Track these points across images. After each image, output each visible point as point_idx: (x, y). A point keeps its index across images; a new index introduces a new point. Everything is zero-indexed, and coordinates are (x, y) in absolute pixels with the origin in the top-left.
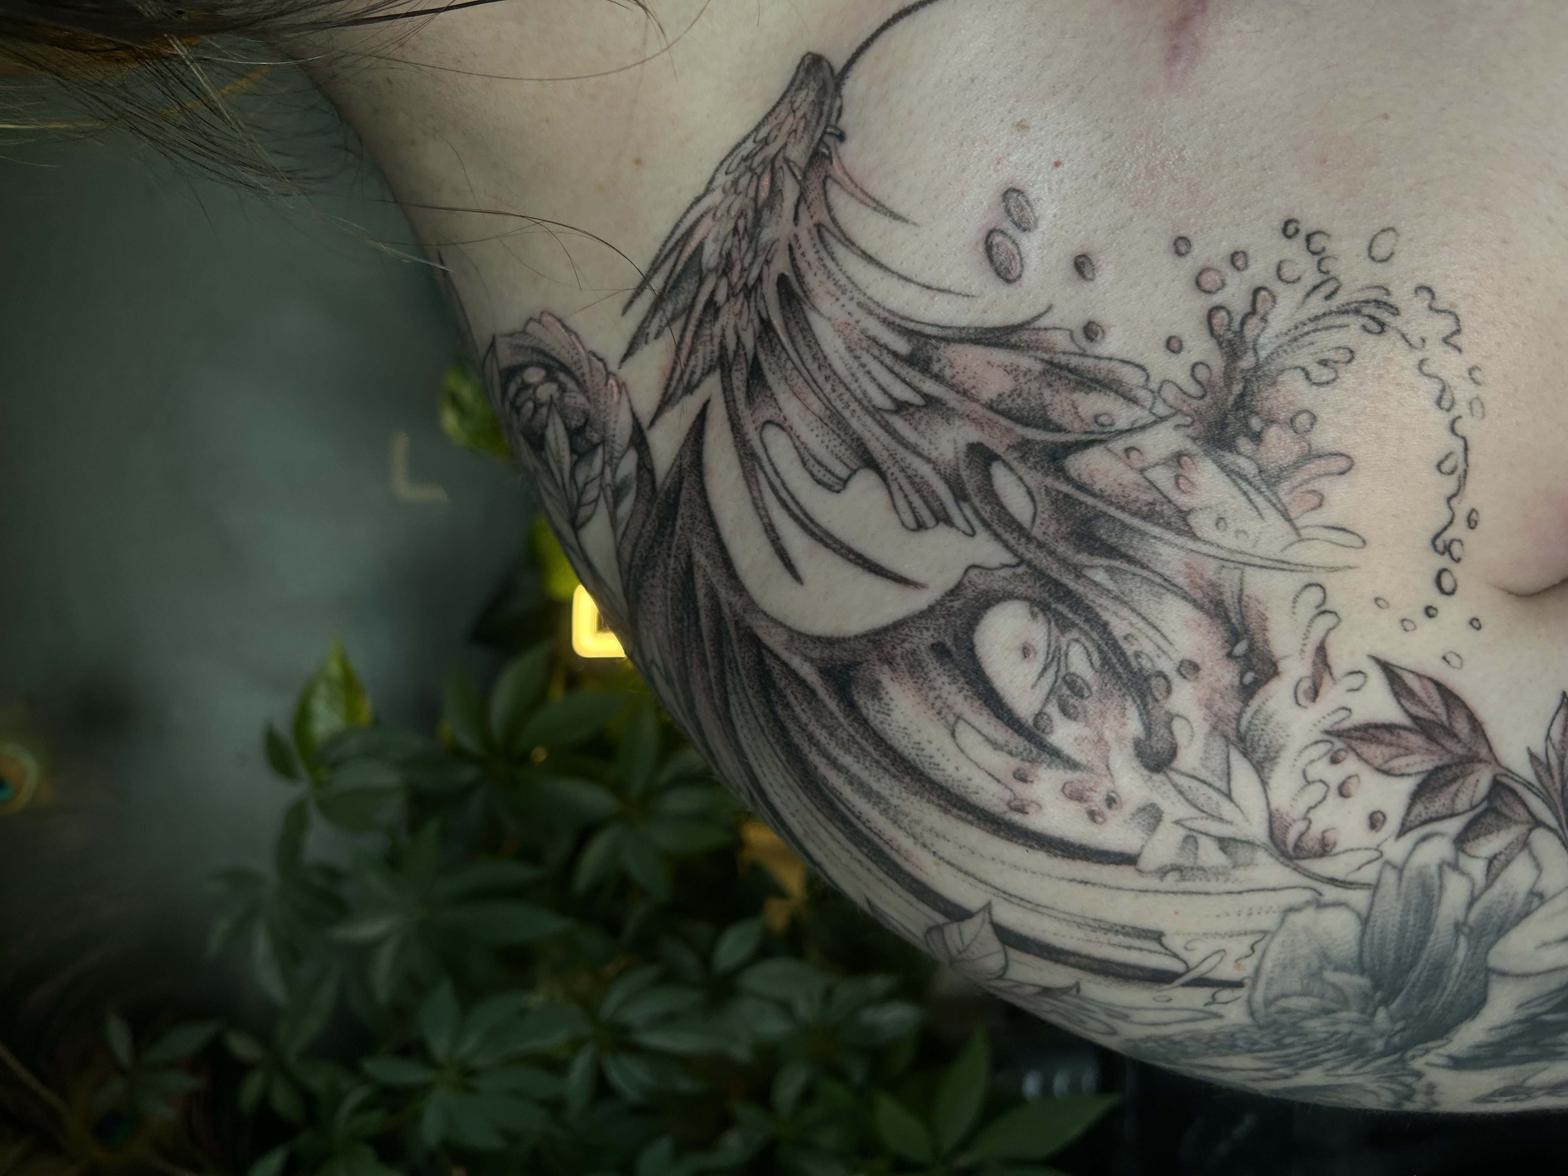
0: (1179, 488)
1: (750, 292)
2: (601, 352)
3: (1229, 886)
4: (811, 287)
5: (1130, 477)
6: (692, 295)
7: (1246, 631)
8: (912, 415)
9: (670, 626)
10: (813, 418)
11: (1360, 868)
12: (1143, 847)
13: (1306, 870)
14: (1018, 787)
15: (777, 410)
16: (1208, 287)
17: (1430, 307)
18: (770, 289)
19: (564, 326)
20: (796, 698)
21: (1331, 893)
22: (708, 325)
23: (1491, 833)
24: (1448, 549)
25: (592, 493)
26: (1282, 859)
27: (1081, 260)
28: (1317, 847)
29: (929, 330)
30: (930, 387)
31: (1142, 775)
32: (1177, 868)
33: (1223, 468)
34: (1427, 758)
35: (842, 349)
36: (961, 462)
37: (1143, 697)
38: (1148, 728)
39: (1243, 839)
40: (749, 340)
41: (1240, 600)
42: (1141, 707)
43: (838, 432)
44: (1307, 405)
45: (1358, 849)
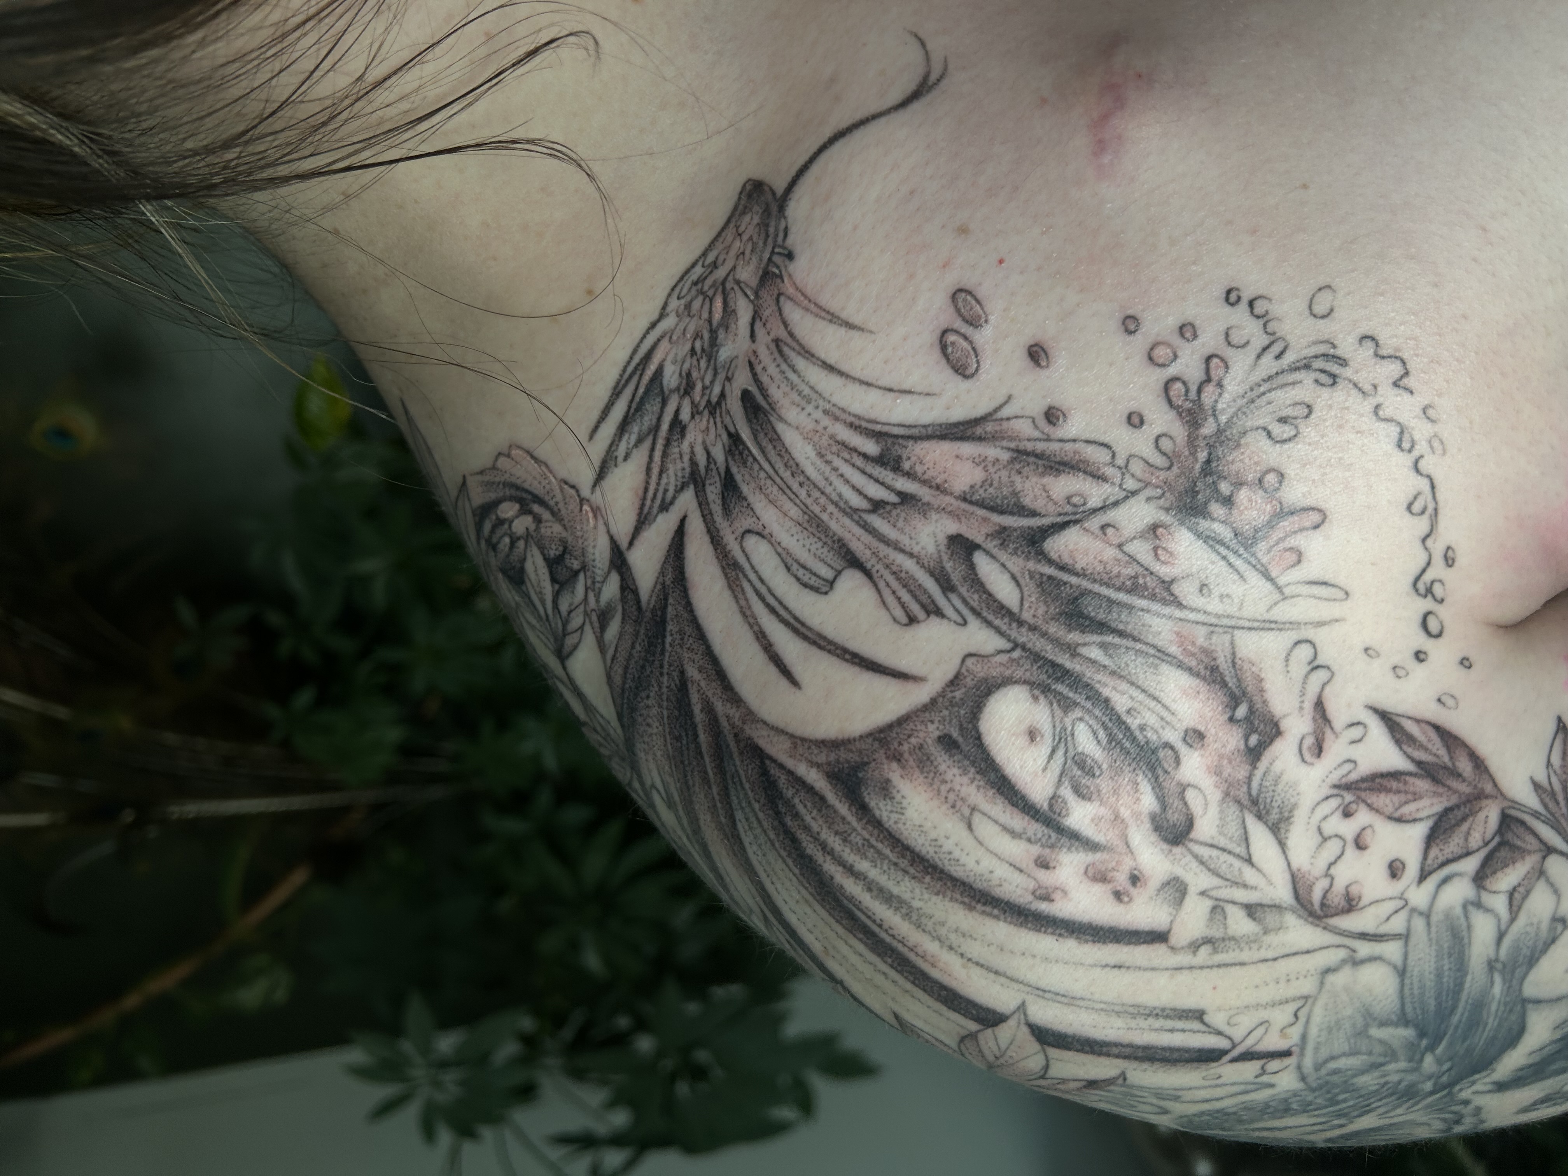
0: (1158, 559)
1: (715, 409)
2: (573, 480)
3: (1264, 954)
4: (775, 398)
5: (1110, 553)
6: (657, 416)
7: (1244, 693)
8: (889, 512)
9: (670, 747)
10: (792, 524)
11: (1388, 919)
12: (1172, 922)
13: (1336, 927)
14: (1043, 875)
15: (755, 519)
16: (1161, 361)
17: (1376, 355)
18: (734, 404)
19: (532, 457)
20: (805, 806)
21: (1364, 949)
22: (676, 444)
23: (1507, 866)
24: (1429, 591)
25: (577, 620)
26: (1310, 919)
27: (1035, 349)
28: (1343, 903)
29: (896, 431)
30: (903, 484)
31: (1162, 850)
32: (1208, 941)
33: (1199, 535)
34: (1435, 800)
35: (812, 454)
36: (943, 554)
37: (1153, 769)
38: (1162, 800)
39: (1270, 903)
40: (719, 454)
41: (1234, 663)
42: (1153, 780)
43: (818, 535)
44: (1273, 463)
45: (1384, 900)
